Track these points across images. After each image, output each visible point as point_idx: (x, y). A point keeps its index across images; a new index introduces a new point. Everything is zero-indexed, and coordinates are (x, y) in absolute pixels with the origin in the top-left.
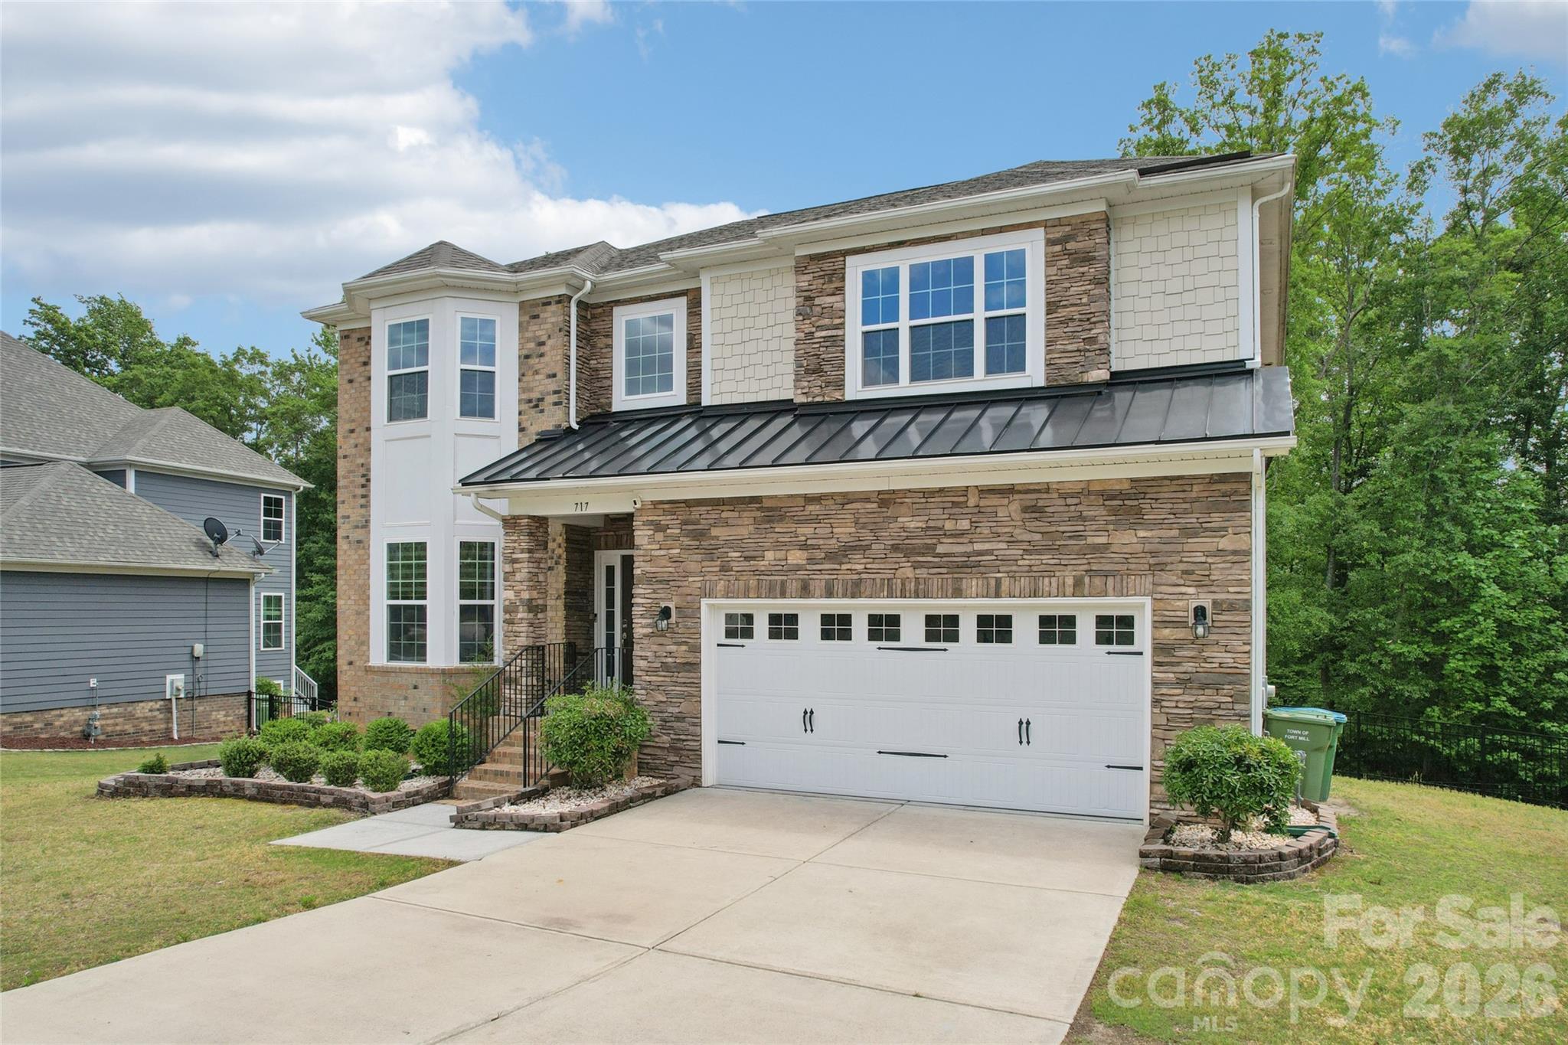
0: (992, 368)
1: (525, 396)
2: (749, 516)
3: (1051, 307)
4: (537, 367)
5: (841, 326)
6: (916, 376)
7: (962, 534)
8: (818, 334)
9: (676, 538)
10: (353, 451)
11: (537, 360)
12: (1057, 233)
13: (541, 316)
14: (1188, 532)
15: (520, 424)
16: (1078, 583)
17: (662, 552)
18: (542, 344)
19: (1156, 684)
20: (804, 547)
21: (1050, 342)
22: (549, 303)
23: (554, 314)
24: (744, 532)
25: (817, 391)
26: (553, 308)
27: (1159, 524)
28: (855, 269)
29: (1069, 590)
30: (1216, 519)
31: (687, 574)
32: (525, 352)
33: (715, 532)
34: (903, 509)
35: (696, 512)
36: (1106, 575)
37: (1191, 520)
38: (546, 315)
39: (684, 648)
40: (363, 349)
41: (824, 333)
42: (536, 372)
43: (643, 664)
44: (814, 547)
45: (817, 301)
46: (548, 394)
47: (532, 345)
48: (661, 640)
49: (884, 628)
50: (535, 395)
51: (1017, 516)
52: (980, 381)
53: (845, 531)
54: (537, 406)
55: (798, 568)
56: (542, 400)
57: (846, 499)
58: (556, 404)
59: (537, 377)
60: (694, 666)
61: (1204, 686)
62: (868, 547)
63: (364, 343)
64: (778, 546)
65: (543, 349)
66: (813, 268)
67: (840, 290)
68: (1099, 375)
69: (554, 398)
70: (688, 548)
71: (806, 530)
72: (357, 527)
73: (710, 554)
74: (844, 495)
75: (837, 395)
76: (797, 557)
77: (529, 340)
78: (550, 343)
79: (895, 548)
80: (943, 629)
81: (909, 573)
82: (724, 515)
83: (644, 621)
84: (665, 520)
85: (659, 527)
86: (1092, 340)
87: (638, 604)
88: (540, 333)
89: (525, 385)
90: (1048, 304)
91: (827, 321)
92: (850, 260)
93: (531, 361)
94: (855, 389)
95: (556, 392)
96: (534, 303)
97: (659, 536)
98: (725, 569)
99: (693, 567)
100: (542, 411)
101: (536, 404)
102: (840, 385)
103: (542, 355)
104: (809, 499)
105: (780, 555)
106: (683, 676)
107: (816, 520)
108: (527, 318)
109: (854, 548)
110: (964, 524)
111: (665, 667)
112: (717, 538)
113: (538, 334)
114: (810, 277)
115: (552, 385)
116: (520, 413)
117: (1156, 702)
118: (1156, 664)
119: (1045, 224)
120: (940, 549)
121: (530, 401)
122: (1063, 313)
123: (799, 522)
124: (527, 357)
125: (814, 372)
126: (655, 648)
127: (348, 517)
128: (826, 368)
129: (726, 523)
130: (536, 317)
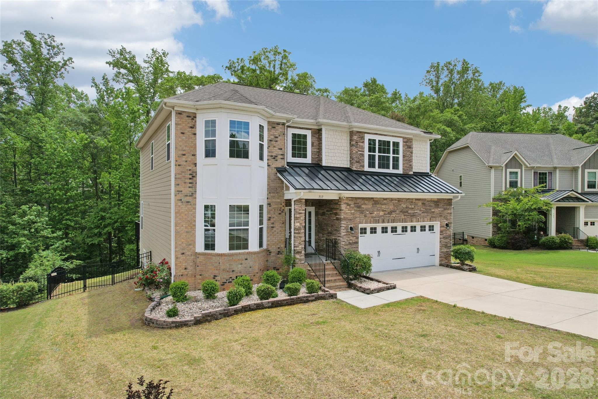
0: (393, 168)
1: (270, 154)
2: (371, 202)
3: (404, 156)
4: (275, 145)
5: (363, 151)
6: (379, 167)
7: (413, 209)
8: (359, 152)
9: (353, 208)
10: (185, 163)
11: (275, 143)
12: (405, 140)
13: (276, 128)
14: (445, 209)
15: (268, 163)
16: (430, 219)
17: (349, 212)
18: (277, 137)
19: (440, 239)
20: (383, 211)
21: (403, 164)
22: (279, 124)
23: (281, 128)
24: (370, 206)
25: (359, 167)
26: (281, 126)
27: (441, 207)
28: (367, 137)
29: (429, 220)
30: (448, 207)
31: (356, 218)
32: (270, 139)
33: (363, 206)
34: (403, 203)
35: (358, 201)
36: (435, 217)
37: (445, 207)
38: (278, 128)
39: (355, 238)
40: (190, 121)
41: (360, 153)
42: (274, 147)
43: (344, 243)
44: (385, 211)
45: (359, 144)
46: (279, 155)
47: (273, 137)
48: (349, 236)
49: (394, 230)
50: (274, 154)
51: (421, 205)
52: (391, 171)
53: (391, 207)
54: (274, 158)
55: (382, 216)
56: (277, 156)
57: (392, 199)
58: (282, 159)
59: (275, 148)
60: (357, 243)
61: (446, 238)
62: (396, 211)
63: (191, 118)
64: (378, 210)
65: (277, 139)
66: (357, 135)
67: (363, 142)
68: (411, 173)
69: (282, 157)
70: (357, 211)
71: (384, 207)
72: (186, 196)
73: (362, 212)
74: (392, 198)
75: (363, 169)
76: (382, 213)
77: (271, 135)
78: (279, 138)
79: (401, 212)
80: (404, 229)
81: (403, 217)
82: (365, 202)
83: (344, 231)
84: (350, 202)
85: (348, 205)
86: (410, 165)
87: (342, 226)
88: (276, 133)
89: (270, 150)
90: (403, 156)
91: (361, 150)
92: (366, 135)
93: (273, 143)
94: (366, 169)
95: (282, 155)
96: (273, 123)
97: (348, 207)
98: (365, 216)
99: (357, 216)
100: (277, 160)
101: (275, 158)
102: (363, 166)
103: (276, 141)
104: (385, 199)
105: (378, 213)
106: (354, 246)
107: (385, 204)
108: (270, 127)
109: (393, 211)
110: (413, 207)
111: (350, 244)
112: (363, 208)
113: (275, 133)
114: (357, 137)
115: (280, 152)
116: (268, 160)
117: (440, 242)
118: (440, 235)
119: (403, 138)
120: (409, 212)
121: (272, 156)
122: (406, 158)
123: (382, 205)
124: (271, 141)
125: (358, 162)
126: (347, 238)
127: (182, 191)
128: (361, 162)
129: (365, 204)
130: (275, 128)
